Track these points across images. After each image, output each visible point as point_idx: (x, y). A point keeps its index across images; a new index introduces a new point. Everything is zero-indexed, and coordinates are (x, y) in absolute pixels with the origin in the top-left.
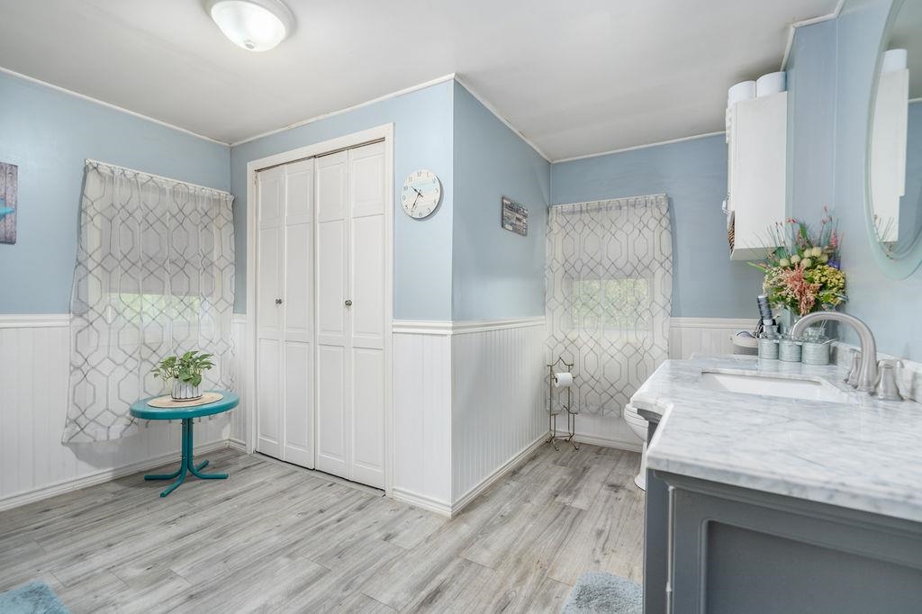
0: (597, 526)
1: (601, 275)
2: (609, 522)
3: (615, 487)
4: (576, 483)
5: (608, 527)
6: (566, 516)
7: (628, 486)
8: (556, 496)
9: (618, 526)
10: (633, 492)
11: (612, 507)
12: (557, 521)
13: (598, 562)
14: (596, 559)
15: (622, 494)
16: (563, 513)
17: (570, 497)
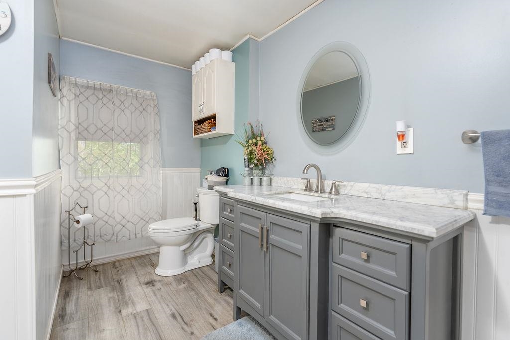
0: (168, 313)
1: (113, 138)
2: (171, 306)
3: (150, 283)
4: (123, 295)
5: (173, 309)
6: (143, 320)
7: (156, 278)
8: (120, 312)
9: (177, 305)
10: (162, 280)
11: (162, 296)
12: (141, 328)
13: (192, 333)
14: (190, 333)
15: (158, 285)
16: (139, 320)
17: (130, 306)
